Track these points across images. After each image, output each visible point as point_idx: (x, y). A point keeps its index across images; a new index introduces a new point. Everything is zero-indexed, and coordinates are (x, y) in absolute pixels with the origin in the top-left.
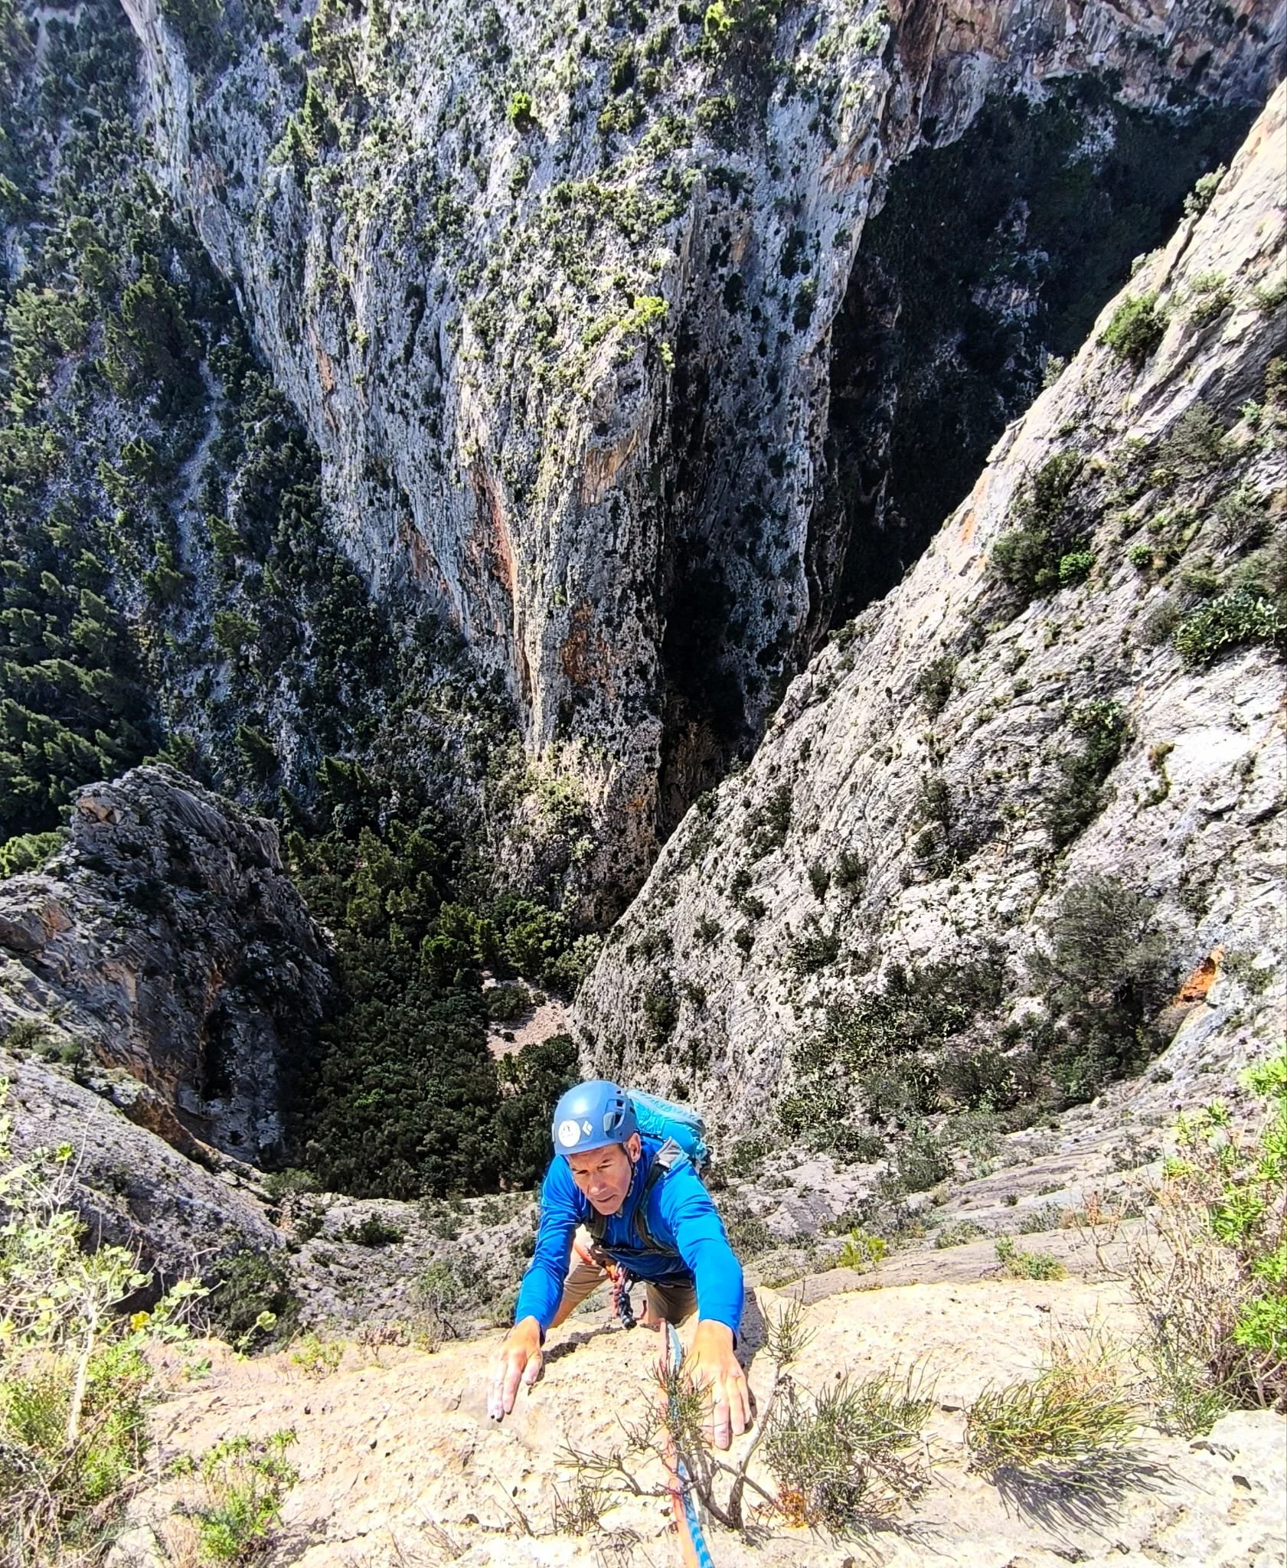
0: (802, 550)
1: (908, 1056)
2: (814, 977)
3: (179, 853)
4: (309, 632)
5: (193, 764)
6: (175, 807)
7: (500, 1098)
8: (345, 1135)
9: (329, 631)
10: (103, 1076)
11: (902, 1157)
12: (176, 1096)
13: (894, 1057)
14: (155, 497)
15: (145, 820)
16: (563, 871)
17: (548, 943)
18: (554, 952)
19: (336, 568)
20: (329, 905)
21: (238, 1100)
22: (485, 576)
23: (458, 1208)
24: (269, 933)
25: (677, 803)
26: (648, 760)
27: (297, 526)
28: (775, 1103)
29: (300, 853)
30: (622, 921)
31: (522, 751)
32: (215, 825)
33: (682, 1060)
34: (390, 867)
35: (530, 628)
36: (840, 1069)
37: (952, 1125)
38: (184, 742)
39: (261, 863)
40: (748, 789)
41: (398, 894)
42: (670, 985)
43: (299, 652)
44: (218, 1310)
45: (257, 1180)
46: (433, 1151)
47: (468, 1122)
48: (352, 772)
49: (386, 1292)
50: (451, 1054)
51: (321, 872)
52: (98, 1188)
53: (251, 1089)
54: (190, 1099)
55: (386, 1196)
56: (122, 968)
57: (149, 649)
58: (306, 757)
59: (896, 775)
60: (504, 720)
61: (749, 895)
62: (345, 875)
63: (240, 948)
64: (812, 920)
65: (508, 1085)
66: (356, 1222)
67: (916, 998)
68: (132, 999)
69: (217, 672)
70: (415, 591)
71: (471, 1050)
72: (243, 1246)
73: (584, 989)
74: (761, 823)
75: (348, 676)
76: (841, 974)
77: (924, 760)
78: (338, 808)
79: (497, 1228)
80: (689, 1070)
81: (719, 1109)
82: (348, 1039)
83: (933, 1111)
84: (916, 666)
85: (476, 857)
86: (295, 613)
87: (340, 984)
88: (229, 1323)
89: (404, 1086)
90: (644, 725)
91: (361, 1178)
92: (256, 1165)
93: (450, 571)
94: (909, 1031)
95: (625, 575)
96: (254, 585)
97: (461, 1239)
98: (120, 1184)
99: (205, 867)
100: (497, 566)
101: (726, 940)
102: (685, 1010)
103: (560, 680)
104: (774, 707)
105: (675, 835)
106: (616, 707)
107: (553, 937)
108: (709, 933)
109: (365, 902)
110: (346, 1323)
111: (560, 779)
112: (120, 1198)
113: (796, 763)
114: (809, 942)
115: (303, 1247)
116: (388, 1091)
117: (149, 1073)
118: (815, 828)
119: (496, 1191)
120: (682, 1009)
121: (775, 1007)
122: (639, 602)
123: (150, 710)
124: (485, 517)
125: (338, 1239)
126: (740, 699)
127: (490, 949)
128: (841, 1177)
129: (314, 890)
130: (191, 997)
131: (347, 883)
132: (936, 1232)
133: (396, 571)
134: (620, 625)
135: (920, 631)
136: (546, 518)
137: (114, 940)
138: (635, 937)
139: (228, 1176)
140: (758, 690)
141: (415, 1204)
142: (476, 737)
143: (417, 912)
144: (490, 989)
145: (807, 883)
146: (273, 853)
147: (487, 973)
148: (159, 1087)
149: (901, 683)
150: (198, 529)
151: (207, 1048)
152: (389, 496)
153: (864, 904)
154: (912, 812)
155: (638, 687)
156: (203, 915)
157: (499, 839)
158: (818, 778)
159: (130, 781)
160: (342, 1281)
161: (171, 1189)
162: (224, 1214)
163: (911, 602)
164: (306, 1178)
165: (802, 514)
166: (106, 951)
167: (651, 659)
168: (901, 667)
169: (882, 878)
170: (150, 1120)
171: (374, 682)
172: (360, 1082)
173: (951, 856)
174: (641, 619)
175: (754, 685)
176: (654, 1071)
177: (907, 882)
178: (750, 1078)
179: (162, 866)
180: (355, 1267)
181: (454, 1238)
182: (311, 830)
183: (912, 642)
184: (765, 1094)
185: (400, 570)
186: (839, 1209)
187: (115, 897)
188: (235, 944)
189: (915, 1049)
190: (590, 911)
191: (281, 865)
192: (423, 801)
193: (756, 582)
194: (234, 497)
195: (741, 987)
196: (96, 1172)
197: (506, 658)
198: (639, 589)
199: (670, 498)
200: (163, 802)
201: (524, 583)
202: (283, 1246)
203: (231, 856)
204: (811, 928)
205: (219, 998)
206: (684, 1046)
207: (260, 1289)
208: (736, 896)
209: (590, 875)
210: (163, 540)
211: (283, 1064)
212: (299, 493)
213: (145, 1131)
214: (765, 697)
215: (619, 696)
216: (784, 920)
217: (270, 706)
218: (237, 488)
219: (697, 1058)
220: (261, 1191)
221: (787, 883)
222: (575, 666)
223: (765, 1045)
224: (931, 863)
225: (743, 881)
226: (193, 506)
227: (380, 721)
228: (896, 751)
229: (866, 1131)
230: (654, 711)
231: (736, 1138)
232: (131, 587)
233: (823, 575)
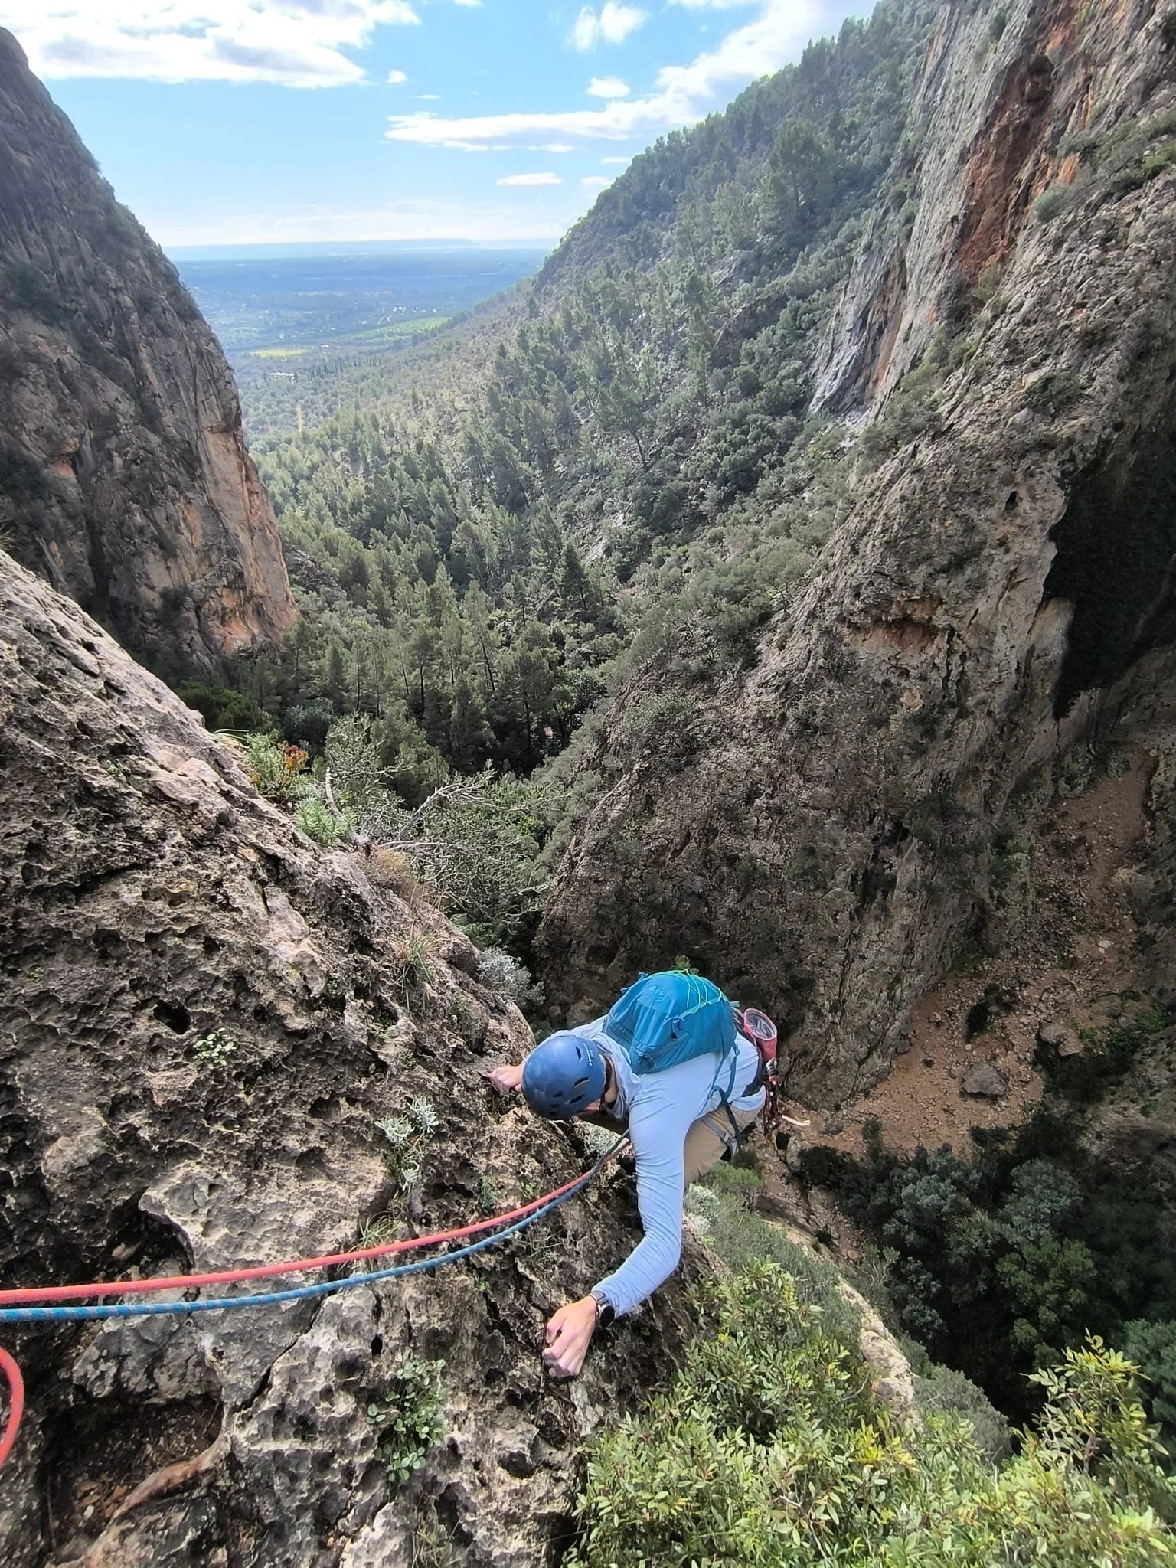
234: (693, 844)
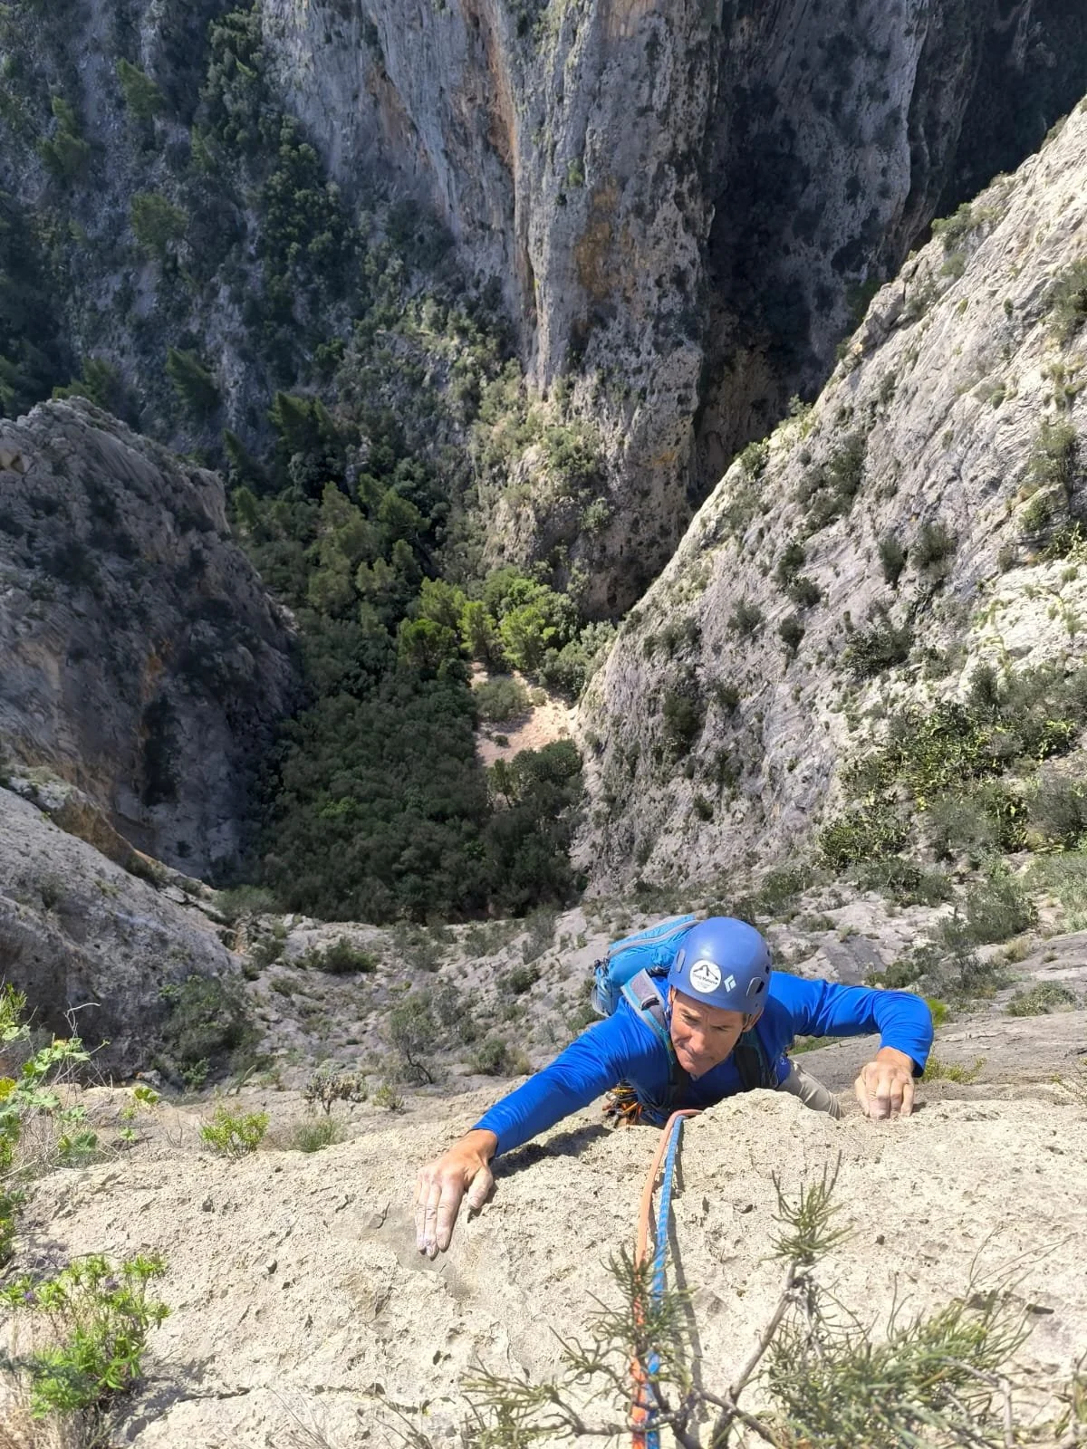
0: (906, 102)
1: (990, 780)
2: (877, 681)
3: (104, 511)
4: (252, 224)
5: (111, 395)
6: (95, 453)
7: (491, 811)
8: (309, 849)
9: (280, 222)
10: (24, 776)
11: (972, 902)
12: (113, 799)
13: (972, 781)
14: (49, 36)
15: (59, 469)
16: (571, 542)
17: (549, 631)
18: (557, 643)
19: (285, 133)
20: (288, 579)
21: (186, 806)
22: (478, 146)
23: (439, 935)
24: (217, 611)
25: (716, 456)
26: (681, 400)
27: (232, 73)
28: (818, 830)
29: (251, 515)
30: (640, 606)
31: (523, 388)
32: (145, 477)
33: (706, 775)
34: (360, 535)
35: (536, 219)
36: (902, 793)
37: (1039, 867)
38: (101, 367)
39: (204, 526)
40: (808, 439)
41: (370, 567)
42: (696, 685)
43: (241, 251)
44: (166, 1039)
45: (208, 898)
46: (411, 870)
47: (453, 838)
48: (312, 413)
49: (355, 1027)
50: (435, 760)
51: (277, 538)
52: (25, 902)
53: (201, 793)
54: (129, 803)
55: (356, 919)
56: (42, 649)
57: (51, 245)
58: (255, 393)
59: (1008, 421)
60: (502, 345)
61: (801, 575)
62: (306, 541)
63: (182, 629)
64: (880, 609)
65: (500, 796)
66: (321, 946)
67: (1009, 709)
68: (56, 686)
69: (138, 275)
70: (386, 166)
71: (457, 756)
72: (193, 971)
73: (592, 687)
74: (822, 484)
75: (303, 284)
76: (911, 678)
77: (1047, 402)
78: (295, 458)
79: (482, 960)
80: (715, 786)
81: (749, 833)
82: (313, 738)
83: (1017, 850)
84: (1051, 268)
85: (464, 524)
86: (232, 196)
87: (303, 673)
88: (179, 1054)
89: (378, 794)
90: (679, 353)
91: (328, 898)
92: (206, 881)
93: (432, 138)
94: (995, 751)
95: (662, 144)
96: (180, 157)
97: (443, 970)
98: (50, 899)
99: (135, 528)
100: (493, 131)
101: (768, 633)
102: (712, 716)
103: (572, 291)
104: (851, 330)
105: (710, 500)
106: (643, 330)
107: (556, 625)
108: (747, 623)
109: (331, 579)
110: (310, 1059)
111: (570, 425)
112: (50, 914)
113: (874, 404)
114: (874, 637)
115: (262, 974)
116: (360, 800)
117: (79, 773)
118: (893, 492)
119: (483, 919)
120: (710, 715)
121: (825, 716)
122: (680, 181)
123: (57, 327)
124: (479, 60)
125: (300, 966)
126: (805, 318)
127: (481, 639)
128: (895, 922)
129: (270, 561)
130: (126, 686)
131: (310, 552)
132: (1010, 992)
133: (363, 137)
134: (653, 214)
135: (1061, 219)
136: (561, 59)
137: (31, 615)
138: (655, 627)
139: (174, 893)
140: (831, 305)
141: (389, 929)
142: (465, 370)
143: (393, 590)
144: (480, 684)
145: (877, 562)
146: (216, 511)
147: (476, 665)
148: (92, 790)
149: (1027, 293)
150: (107, 81)
151: (148, 745)
152: (351, 29)
153: (948, 590)
154: (1024, 471)
155: (673, 302)
156: (136, 587)
157: (493, 503)
158: (902, 425)
159: (40, 418)
160: (305, 1013)
161: (108, 906)
162: (170, 935)
163: (1053, 176)
164: (264, 897)
165: (909, 51)
166: (21, 628)
167: (693, 263)
168: (1029, 270)
169: (977, 558)
170: (82, 827)
171: (338, 291)
172: (326, 788)
173: (1071, 530)
174: (681, 205)
175: (825, 299)
176: (672, 786)
177: (1009, 564)
178: (788, 799)
179: (83, 528)
180: (321, 998)
181: (434, 969)
182: (265, 487)
183: (1048, 234)
184: (807, 818)
185: (368, 137)
186: (890, 958)
187: (30, 564)
188: (176, 624)
189: (1000, 773)
190: (601, 594)
191: (227, 528)
192: (400, 451)
193: (840, 151)
194: (149, 32)
195: (783, 689)
196: (22, 883)
197: (505, 260)
198: (681, 162)
199: (727, 28)
200: (80, 447)
201: (529, 154)
202: (238, 972)
203: (167, 517)
204: (877, 620)
205: (160, 689)
206: (710, 757)
207: (211, 1019)
208: (784, 577)
209: (603, 549)
210: (61, 95)
211: (236, 765)
212: (233, 26)
213: (75, 839)
214: (840, 315)
215: (647, 315)
216: (844, 608)
217: (207, 324)
218: (153, 19)
219: (726, 772)
220: (213, 909)
221: (851, 563)
222: (593, 274)
223: (809, 761)
224: (1043, 538)
225: (795, 558)
226: (97, 47)
227: (344, 346)
228: (1010, 388)
229: (930, 869)
230: (693, 334)
231: (767, 870)
232: (24, 161)
233: (932, 136)
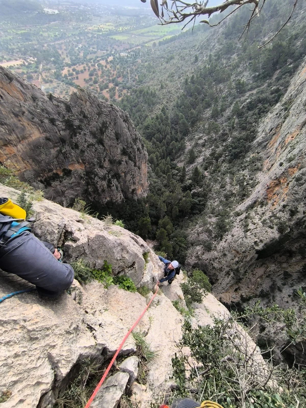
43: (222, 143)
86: (232, 134)
234: (208, 260)
